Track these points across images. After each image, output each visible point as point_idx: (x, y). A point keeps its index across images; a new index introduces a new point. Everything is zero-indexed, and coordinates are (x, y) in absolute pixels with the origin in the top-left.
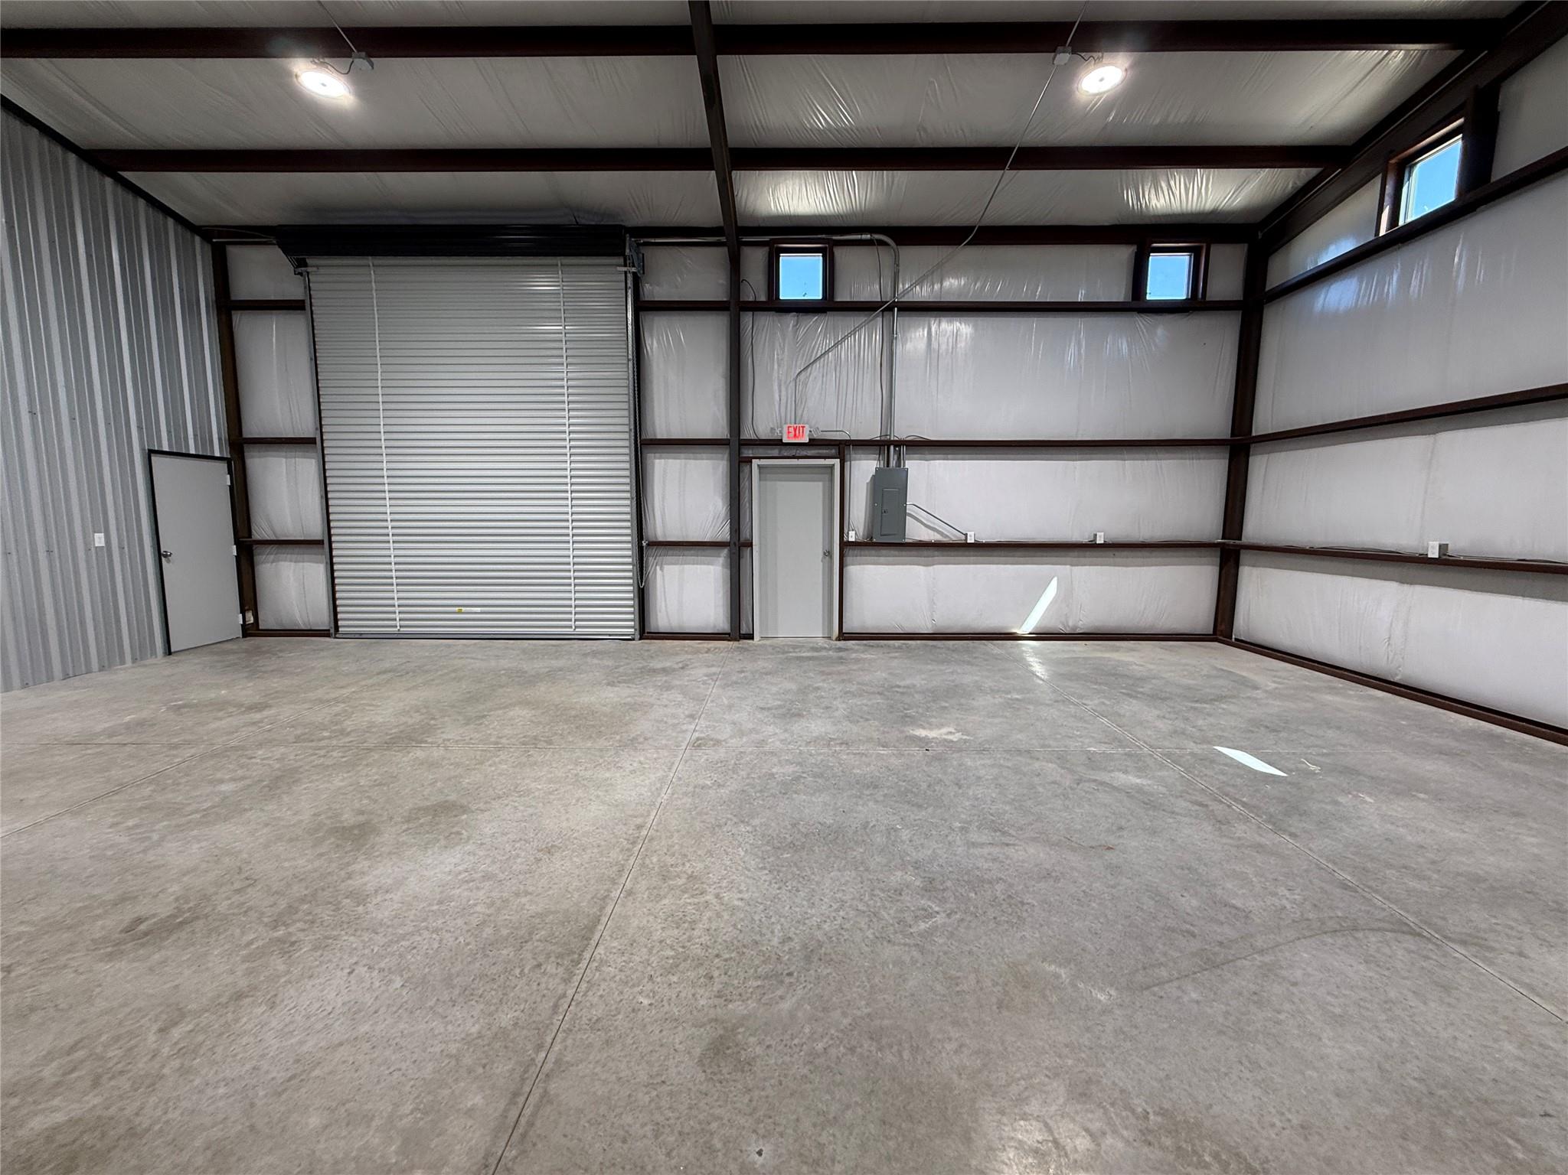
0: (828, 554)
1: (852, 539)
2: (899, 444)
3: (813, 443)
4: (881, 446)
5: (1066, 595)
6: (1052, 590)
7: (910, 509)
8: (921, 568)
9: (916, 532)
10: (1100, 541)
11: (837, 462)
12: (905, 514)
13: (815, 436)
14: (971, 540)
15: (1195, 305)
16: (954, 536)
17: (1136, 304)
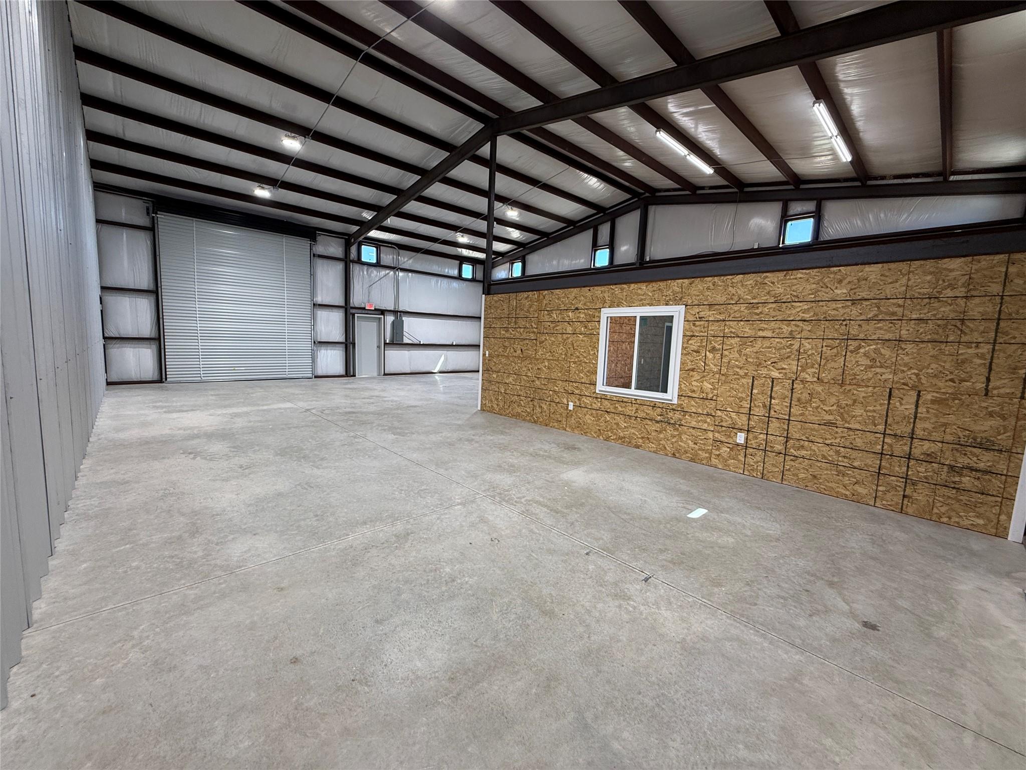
0: (379, 347)
1: (388, 342)
2: (400, 312)
3: (376, 310)
4: (395, 312)
5: (446, 359)
6: (442, 359)
7: (404, 333)
8: (407, 352)
9: (406, 341)
10: (454, 344)
11: (382, 316)
12: (403, 335)
13: (377, 308)
14: (422, 343)
15: (473, 280)
16: (416, 342)
17: (459, 277)
